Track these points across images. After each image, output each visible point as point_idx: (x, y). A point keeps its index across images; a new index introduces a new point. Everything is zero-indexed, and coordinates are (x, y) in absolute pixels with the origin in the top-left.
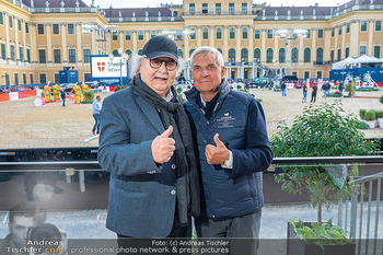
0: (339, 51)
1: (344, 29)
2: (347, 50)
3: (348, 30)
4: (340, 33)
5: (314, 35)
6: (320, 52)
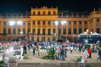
3: (93, 22)
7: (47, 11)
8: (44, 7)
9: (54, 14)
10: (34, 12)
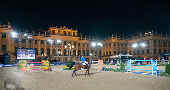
0: (107, 52)
1: (108, 45)
2: (110, 52)
3: (110, 45)
4: (107, 46)
6: (100, 52)
7: (67, 31)
8: (64, 27)
9: (74, 36)
10: (54, 31)
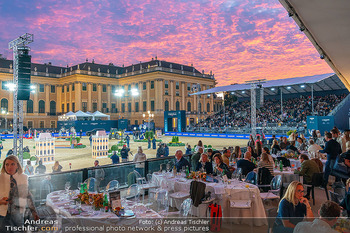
0: (68, 105)
1: (71, 87)
2: (73, 104)
3: (73, 89)
4: (68, 90)
5: (47, 89)
6: (53, 104)
